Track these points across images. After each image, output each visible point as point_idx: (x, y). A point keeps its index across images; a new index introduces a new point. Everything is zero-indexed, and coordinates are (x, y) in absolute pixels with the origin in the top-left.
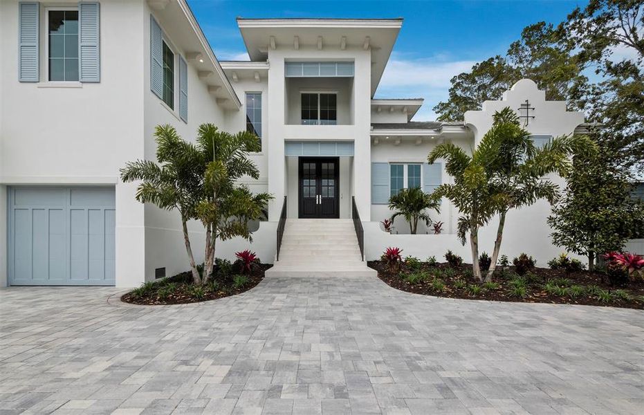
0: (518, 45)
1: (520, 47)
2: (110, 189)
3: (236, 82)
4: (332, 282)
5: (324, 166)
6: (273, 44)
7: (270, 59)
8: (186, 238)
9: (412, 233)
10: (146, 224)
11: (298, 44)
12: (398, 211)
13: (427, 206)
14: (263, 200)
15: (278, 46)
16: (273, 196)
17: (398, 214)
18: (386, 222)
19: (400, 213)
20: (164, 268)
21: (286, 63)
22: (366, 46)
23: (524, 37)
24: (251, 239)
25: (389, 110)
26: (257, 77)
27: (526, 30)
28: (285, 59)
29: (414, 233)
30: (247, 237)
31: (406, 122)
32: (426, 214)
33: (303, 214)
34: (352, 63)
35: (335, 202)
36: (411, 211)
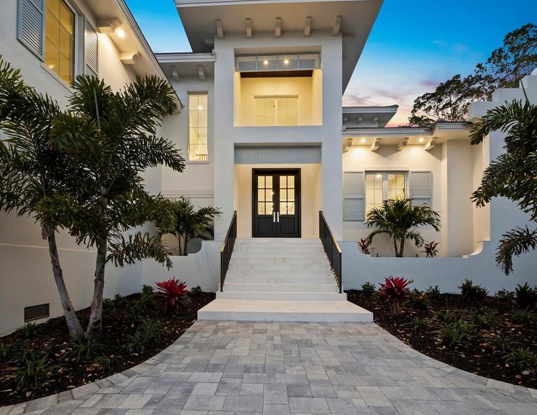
0: (501, 51)
1: (503, 54)
3: (178, 81)
5: (283, 179)
6: (220, 31)
7: (216, 49)
9: (398, 256)
11: (250, 31)
12: (379, 228)
13: (420, 221)
14: (206, 216)
15: (227, 34)
16: (219, 211)
17: (378, 232)
18: (363, 242)
19: (381, 232)
20: (47, 305)
21: (237, 55)
22: (337, 30)
23: (506, 43)
24: (169, 265)
26: (201, 73)
27: (508, 36)
28: (235, 50)
29: (399, 255)
30: (162, 261)
32: (415, 232)
33: (257, 233)
34: (319, 52)
35: (296, 220)
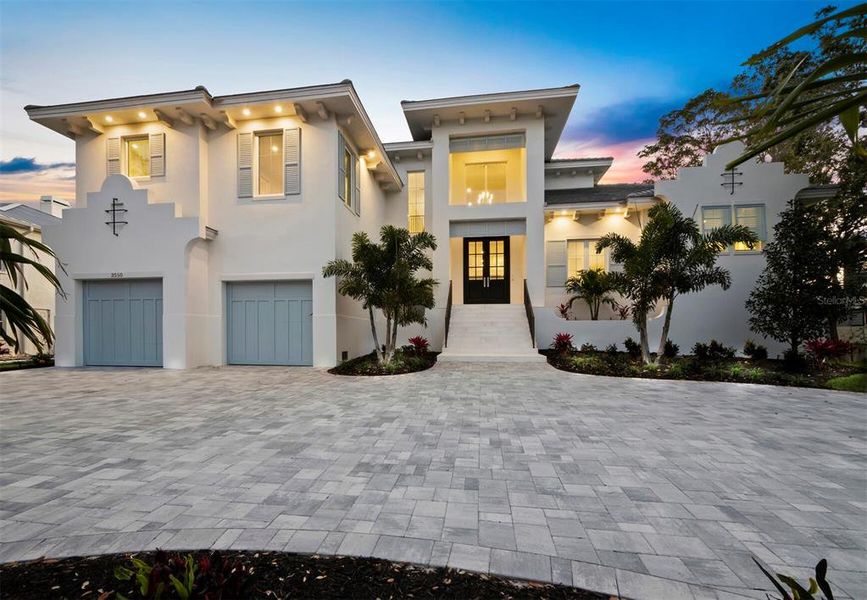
2: (308, 283)
4: (501, 365)
5: (492, 243)
6: (437, 122)
7: (434, 137)
8: (372, 324)
9: (593, 319)
10: (337, 313)
11: (463, 119)
12: (576, 294)
13: (610, 289)
14: (428, 286)
15: (444, 123)
16: (438, 282)
17: (576, 297)
18: (563, 306)
19: (579, 297)
20: (349, 351)
21: (451, 139)
22: (539, 114)
24: (426, 325)
25: (569, 173)
26: (420, 156)
28: (450, 135)
29: (595, 318)
31: (592, 186)
32: (611, 297)
33: (468, 300)
34: (524, 133)
35: (505, 285)
36: (591, 294)
